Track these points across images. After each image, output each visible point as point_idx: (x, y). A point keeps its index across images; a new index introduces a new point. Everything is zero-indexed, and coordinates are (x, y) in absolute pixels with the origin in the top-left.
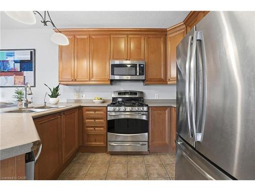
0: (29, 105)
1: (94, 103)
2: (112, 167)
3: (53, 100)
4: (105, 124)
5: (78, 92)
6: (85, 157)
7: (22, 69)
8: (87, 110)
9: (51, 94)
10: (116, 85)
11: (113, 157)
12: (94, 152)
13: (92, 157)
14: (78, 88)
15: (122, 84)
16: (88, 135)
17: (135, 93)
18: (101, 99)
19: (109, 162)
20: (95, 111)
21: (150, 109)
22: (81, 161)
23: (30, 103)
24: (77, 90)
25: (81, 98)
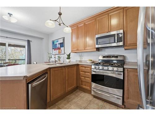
0: (56, 62)
1: (87, 62)
2: (91, 105)
3: (68, 60)
4: (90, 76)
5: (81, 56)
6: (79, 93)
7: (61, 47)
8: (81, 67)
9: (67, 57)
10: (102, 51)
11: (94, 99)
12: (85, 92)
13: (83, 94)
14: (80, 54)
15: (107, 50)
16: (82, 81)
17: (116, 56)
18: (91, 60)
19: (91, 101)
20: (85, 67)
21: (126, 70)
22: (76, 94)
23: (57, 61)
24: (80, 55)
25: (82, 60)
